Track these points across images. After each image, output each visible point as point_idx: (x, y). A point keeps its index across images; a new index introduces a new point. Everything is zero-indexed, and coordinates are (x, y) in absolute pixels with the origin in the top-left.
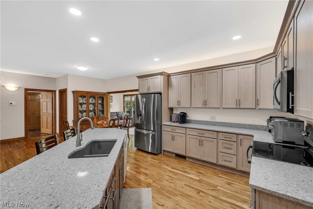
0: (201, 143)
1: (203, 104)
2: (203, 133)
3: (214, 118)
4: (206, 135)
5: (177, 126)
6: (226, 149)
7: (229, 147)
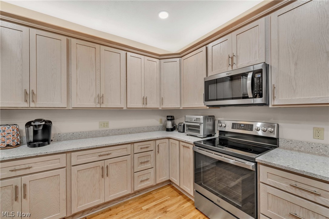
0: (105, 172)
1: (97, 101)
2: (107, 153)
3: (106, 125)
4: (114, 154)
5: (37, 156)
6: (143, 164)
7: (146, 160)
